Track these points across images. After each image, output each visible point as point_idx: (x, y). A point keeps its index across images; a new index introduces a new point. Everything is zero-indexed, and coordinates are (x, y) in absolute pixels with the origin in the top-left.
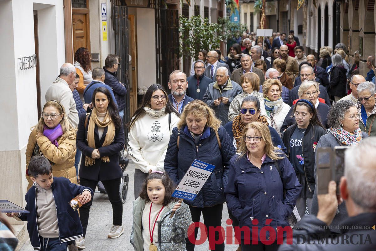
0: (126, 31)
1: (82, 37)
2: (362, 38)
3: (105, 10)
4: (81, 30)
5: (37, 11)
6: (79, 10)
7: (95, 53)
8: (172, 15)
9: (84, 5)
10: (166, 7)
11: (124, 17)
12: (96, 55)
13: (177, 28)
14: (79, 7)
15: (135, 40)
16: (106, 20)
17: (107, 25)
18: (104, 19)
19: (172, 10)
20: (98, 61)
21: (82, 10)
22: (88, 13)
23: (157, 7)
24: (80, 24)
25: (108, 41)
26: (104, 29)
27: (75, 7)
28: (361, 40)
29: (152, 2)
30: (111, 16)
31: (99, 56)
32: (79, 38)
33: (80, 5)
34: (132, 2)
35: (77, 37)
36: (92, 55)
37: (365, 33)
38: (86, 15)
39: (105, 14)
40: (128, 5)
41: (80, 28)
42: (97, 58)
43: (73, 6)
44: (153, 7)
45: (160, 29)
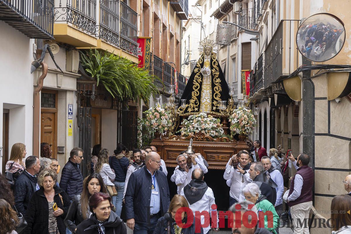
0: (89, 128)
1: (50, 132)
2: (290, 140)
3: (72, 110)
4: (50, 126)
5: (9, 110)
6: (48, 110)
7: (61, 146)
8: (133, 116)
9: (53, 106)
10: (128, 109)
11: (87, 117)
12: (61, 148)
13: (135, 126)
14: (49, 107)
15: (99, 136)
16: (72, 119)
17: (72, 123)
18: (70, 117)
19: (132, 111)
20: (63, 153)
21: (52, 109)
22: (56, 112)
23: (119, 109)
24: (49, 121)
25: (73, 136)
26: (70, 126)
27: (45, 107)
28: (290, 141)
29: (115, 104)
30: (77, 115)
31: (64, 148)
32: (47, 133)
33: (50, 105)
34: (97, 104)
35: (45, 132)
36: (58, 148)
37: (293, 135)
38: (55, 114)
39: (71, 114)
40: (92, 106)
41: (49, 125)
42: (63, 150)
43: (41, 107)
44: (115, 108)
45: (121, 127)
